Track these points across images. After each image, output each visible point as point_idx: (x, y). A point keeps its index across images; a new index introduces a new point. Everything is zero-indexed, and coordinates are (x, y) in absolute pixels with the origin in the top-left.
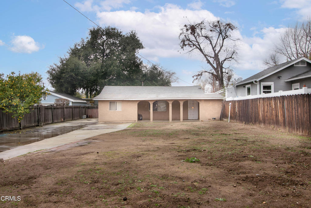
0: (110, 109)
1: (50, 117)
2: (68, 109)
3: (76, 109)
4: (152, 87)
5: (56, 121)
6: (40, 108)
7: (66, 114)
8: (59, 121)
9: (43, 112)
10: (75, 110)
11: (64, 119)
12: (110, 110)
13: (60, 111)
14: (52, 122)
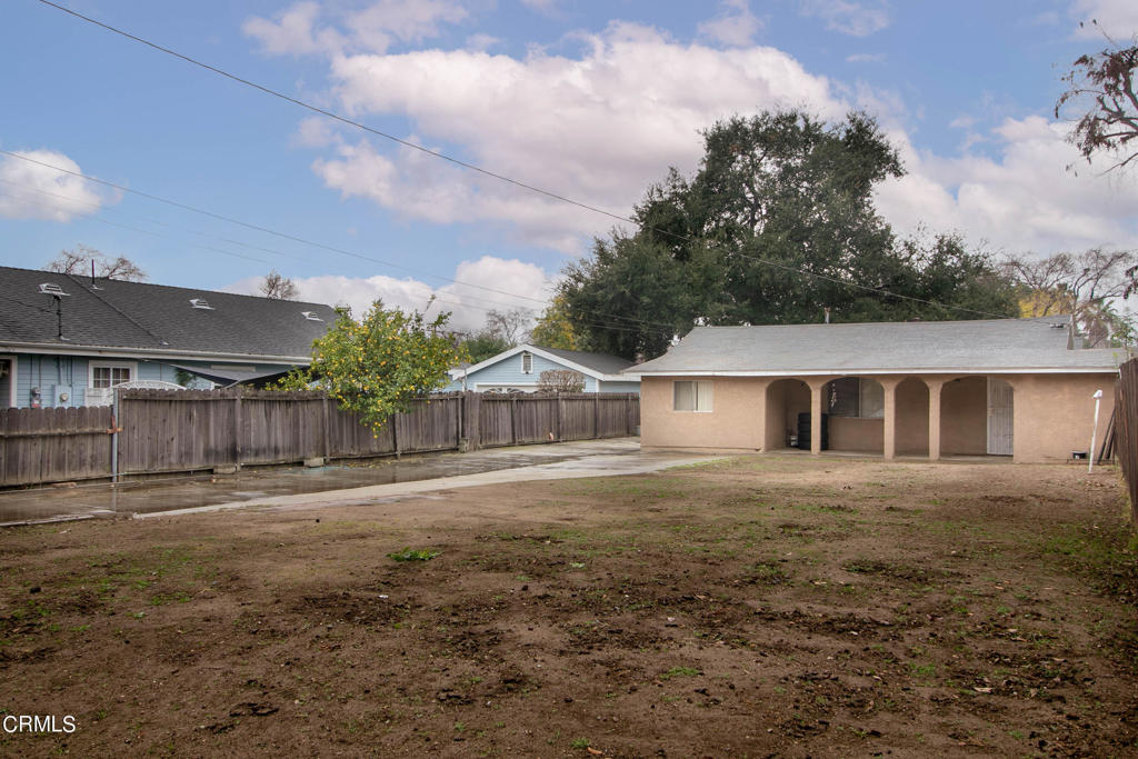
0: (676, 407)
1: (504, 424)
2: (576, 404)
3: (610, 404)
4: (859, 328)
5: (526, 440)
6: (463, 399)
7: (570, 419)
8: (540, 439)
9: (474, 412)
10: (605, 407)
11: (558, 435)
12: (675, 409)
13: (542, 409)
14: (511, 441)
